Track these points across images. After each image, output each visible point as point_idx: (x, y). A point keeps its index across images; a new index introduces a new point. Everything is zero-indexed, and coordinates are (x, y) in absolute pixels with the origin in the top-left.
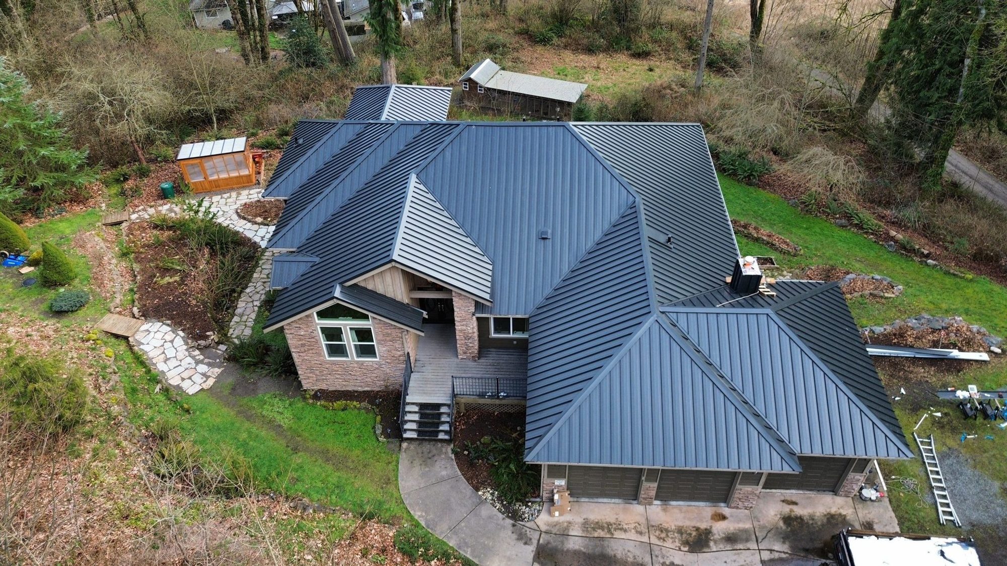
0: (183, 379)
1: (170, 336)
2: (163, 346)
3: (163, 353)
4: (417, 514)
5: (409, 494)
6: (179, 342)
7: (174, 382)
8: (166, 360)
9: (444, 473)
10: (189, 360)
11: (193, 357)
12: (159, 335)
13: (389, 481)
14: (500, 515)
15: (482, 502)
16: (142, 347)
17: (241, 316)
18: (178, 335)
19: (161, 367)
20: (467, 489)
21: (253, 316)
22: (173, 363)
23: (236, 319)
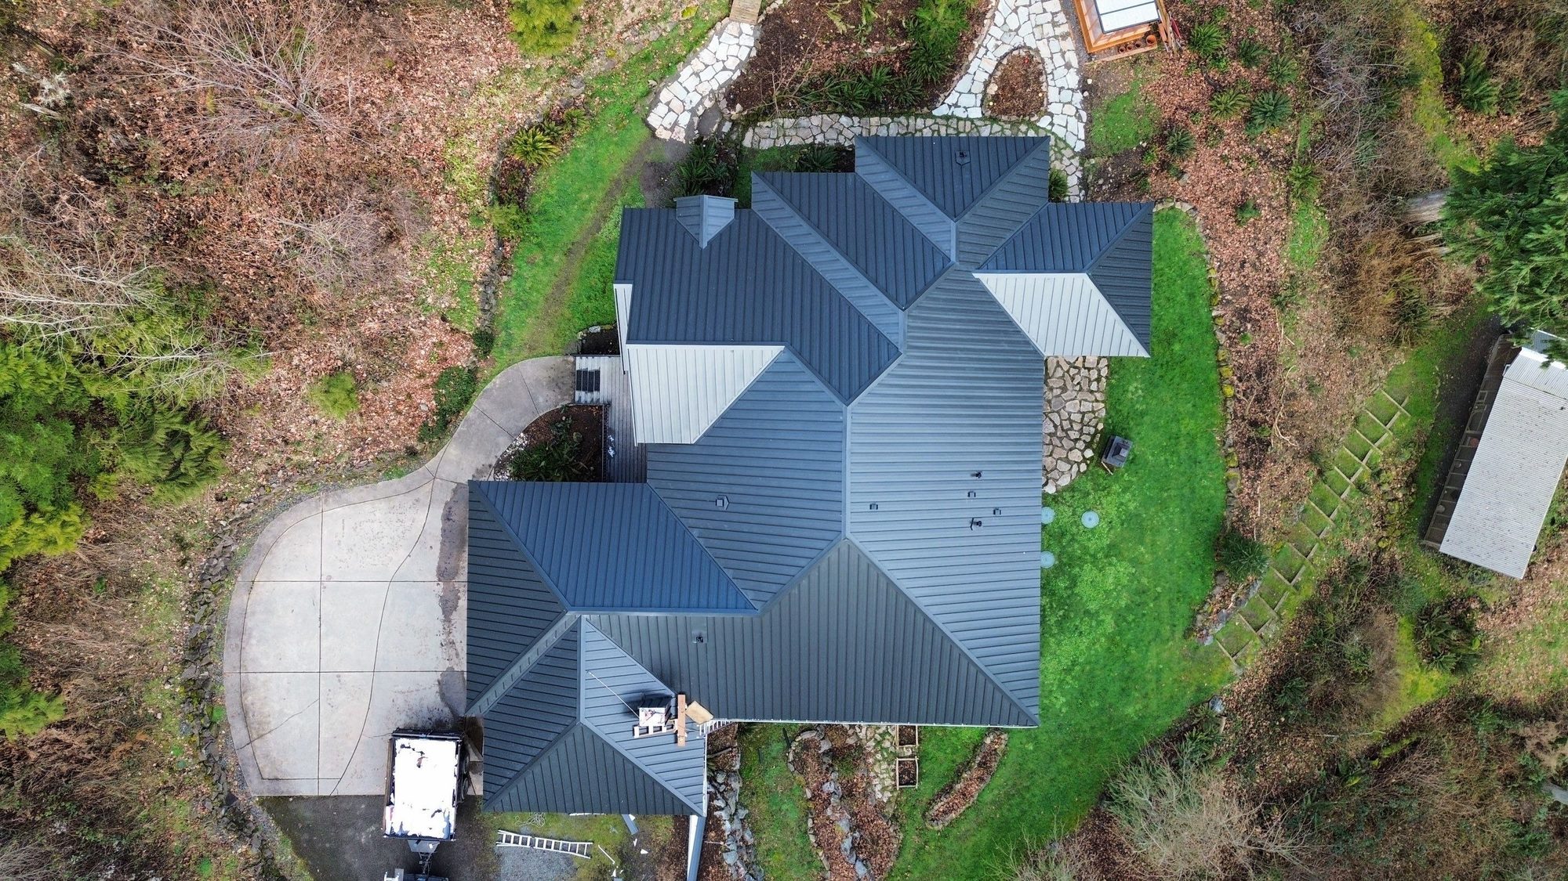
0: (668, 104)
1: (732, 64)
2: (718, 61)
3: (707, 66)
4: (497, 380)
5: (518, 370)
6: (724, 77)
7: (665, 95)
8: (697, 74)
9: (541, 400)
10: (696, 98)
11: (701, 103)
12: (734, 50)
13: (533, 350)
14: (499, 454)
15: (513, 437)
16: (715, 38)
17: (796, 127)
18: (734, 72)
19: (685, 73)
20: (525, 423)
21: (796, 141)
22: (691, 82)
23: (789, 122)
